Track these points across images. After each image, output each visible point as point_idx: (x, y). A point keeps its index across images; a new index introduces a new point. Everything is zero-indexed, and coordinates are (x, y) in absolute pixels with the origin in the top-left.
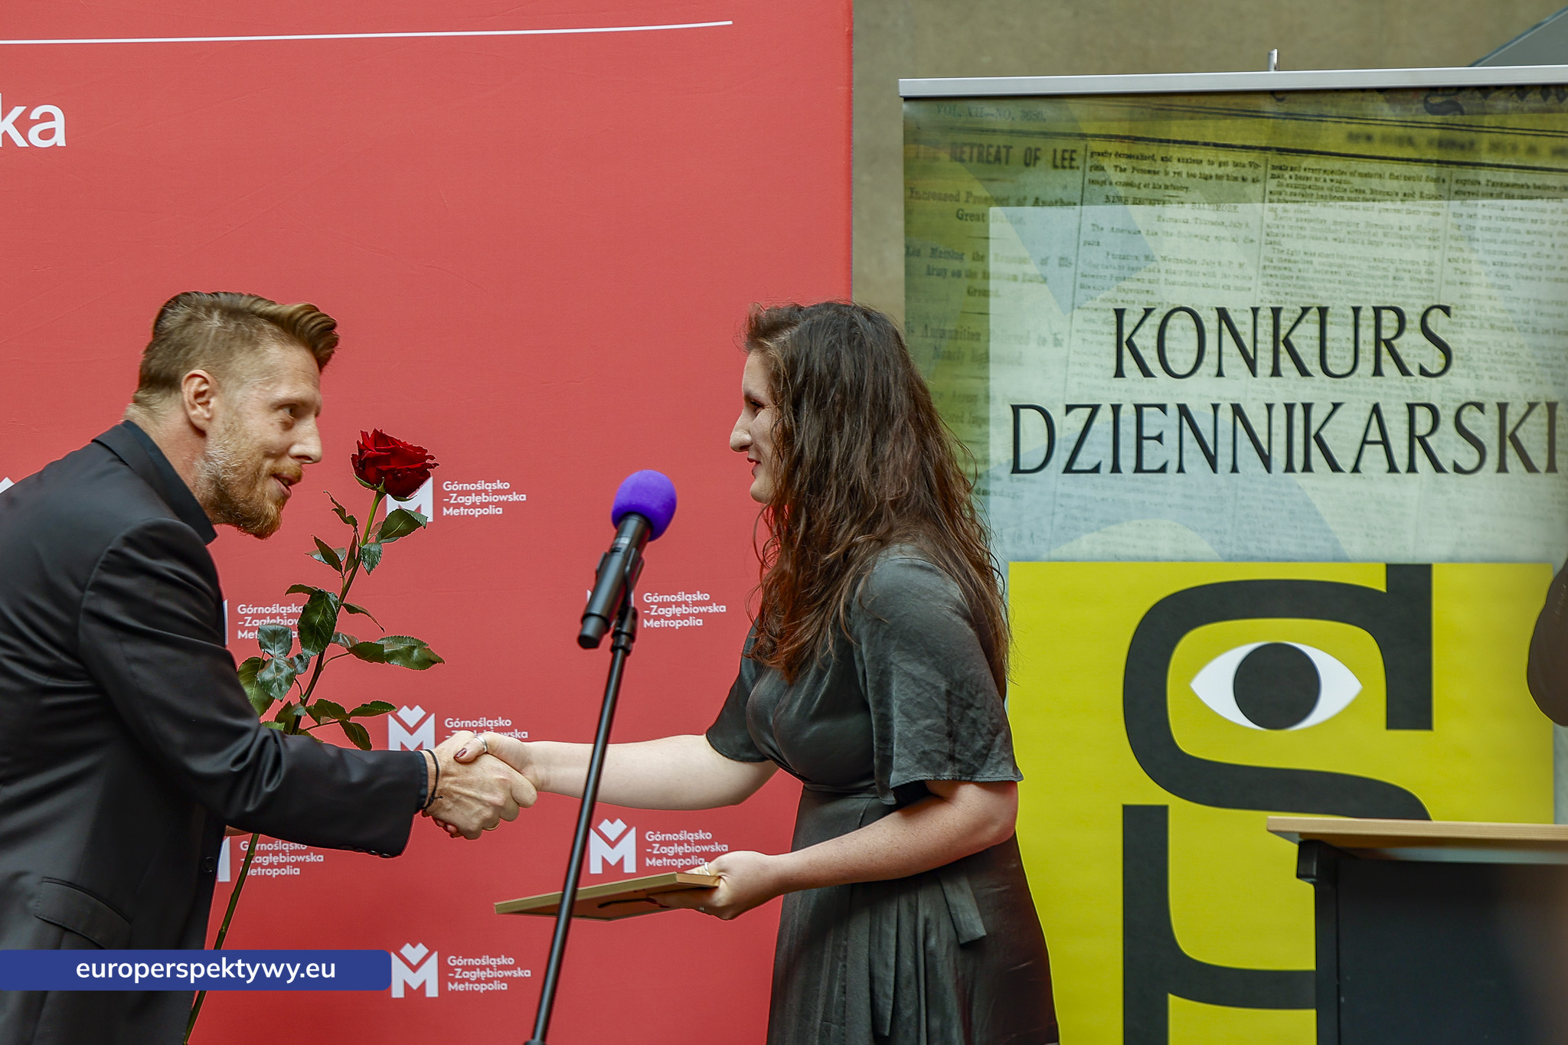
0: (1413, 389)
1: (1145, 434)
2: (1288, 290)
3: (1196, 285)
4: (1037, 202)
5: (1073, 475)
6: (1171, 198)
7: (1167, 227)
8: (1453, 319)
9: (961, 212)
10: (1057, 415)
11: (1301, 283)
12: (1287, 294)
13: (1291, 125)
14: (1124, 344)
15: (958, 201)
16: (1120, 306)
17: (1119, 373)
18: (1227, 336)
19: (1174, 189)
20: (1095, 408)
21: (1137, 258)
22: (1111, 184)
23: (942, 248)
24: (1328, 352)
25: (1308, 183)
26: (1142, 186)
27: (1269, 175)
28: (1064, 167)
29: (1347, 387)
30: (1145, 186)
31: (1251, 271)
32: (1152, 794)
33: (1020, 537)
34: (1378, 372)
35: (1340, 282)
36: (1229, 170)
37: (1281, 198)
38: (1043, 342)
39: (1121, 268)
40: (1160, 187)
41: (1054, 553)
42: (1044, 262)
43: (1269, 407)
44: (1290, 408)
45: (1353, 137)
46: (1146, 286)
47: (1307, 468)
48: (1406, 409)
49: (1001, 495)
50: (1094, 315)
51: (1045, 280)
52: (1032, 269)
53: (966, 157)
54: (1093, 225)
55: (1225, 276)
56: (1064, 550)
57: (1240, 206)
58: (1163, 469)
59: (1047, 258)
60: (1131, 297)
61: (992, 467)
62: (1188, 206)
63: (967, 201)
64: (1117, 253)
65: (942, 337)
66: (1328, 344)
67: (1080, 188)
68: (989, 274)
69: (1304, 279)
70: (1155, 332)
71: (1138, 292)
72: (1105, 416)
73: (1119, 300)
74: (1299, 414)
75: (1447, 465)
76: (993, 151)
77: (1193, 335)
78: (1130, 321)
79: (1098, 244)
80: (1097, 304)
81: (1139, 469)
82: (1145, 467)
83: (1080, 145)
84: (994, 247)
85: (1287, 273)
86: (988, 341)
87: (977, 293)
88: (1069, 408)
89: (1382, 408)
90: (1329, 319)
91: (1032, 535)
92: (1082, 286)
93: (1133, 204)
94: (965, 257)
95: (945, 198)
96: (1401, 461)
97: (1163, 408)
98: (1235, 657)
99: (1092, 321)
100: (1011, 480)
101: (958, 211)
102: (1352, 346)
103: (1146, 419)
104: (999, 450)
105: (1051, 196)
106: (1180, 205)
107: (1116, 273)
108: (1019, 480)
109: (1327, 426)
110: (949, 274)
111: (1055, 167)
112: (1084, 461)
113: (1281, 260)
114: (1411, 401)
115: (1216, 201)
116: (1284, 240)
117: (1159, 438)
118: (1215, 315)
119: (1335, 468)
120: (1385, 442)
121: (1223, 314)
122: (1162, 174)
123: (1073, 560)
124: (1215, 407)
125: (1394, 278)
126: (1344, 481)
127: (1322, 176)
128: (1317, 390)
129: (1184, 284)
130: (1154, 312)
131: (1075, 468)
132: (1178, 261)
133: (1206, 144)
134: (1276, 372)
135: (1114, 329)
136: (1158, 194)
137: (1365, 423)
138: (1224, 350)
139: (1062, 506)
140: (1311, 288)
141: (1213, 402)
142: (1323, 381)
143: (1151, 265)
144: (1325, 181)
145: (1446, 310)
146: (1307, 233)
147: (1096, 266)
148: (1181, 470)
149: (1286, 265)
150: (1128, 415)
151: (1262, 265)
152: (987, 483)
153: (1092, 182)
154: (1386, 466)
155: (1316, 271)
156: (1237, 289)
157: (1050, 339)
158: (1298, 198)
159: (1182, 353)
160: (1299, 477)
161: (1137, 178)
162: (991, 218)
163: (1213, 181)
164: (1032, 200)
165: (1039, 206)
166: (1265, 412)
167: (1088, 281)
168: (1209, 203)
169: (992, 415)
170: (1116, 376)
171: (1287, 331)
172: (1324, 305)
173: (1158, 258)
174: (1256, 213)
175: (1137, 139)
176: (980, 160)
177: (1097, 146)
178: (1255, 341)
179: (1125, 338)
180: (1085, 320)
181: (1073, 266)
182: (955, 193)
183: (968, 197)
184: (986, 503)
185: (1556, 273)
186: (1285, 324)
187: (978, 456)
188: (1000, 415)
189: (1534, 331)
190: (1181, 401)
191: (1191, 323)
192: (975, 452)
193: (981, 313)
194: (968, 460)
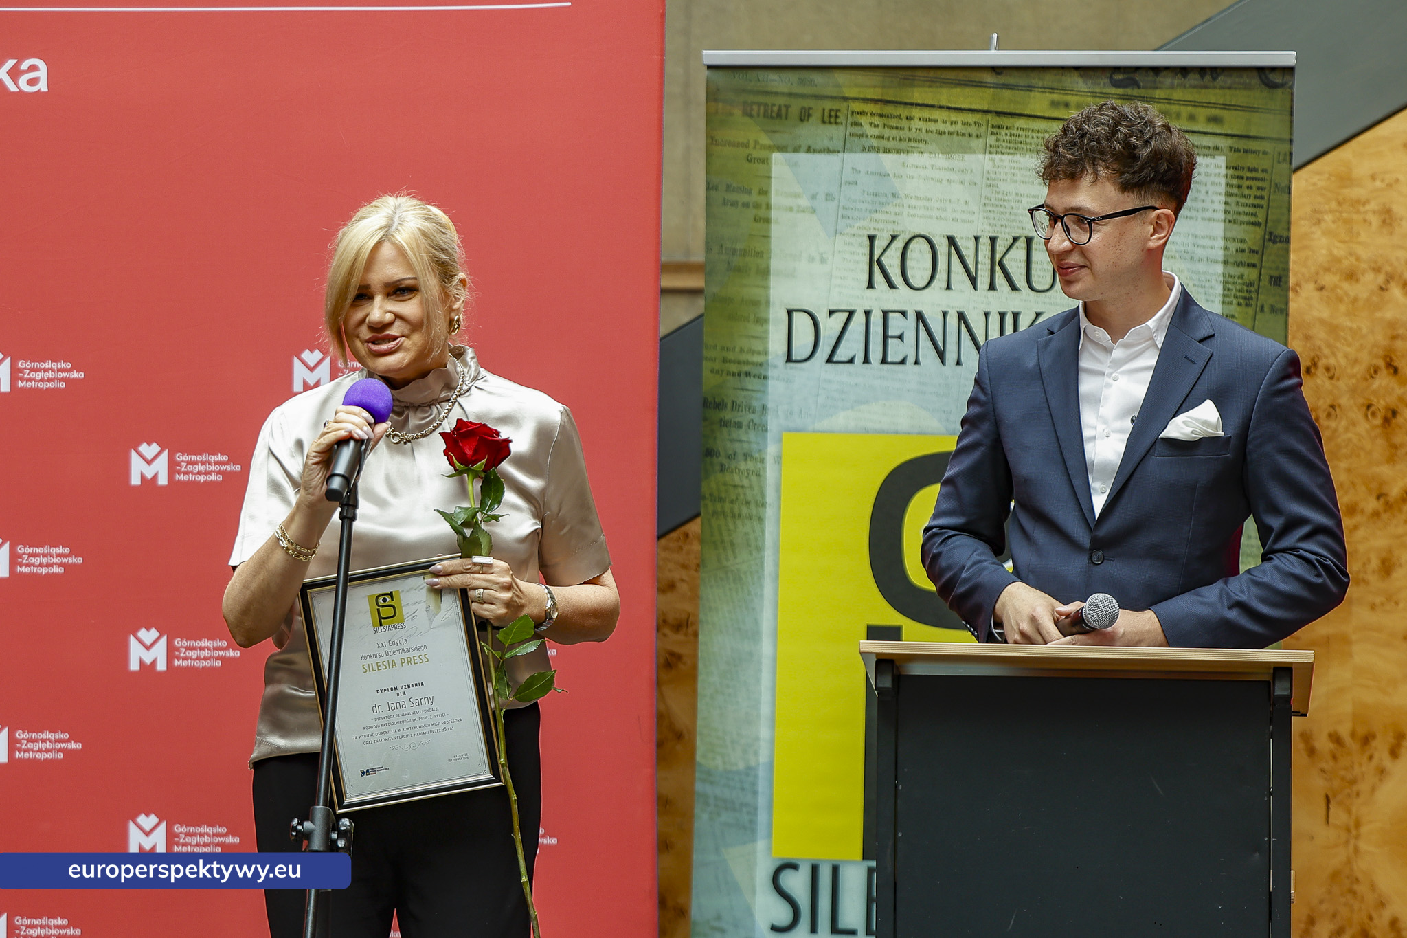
1: (891, 332)
2: (1003, 223)
3: (931, 217)
4: (809, 150)
5: (833, 364)
6: (914, 150)
7: (910, 171)
9: (750, 156)
10: (822, 317)
11: (1013, 217)
12: (1002, 226)
13: (1007, 93)
14: (875, 262)
15: (747, 147)
16: (872, 233)
17: (870, 285)
18: (955, 258)
19: (916, 141)
20: (851, 313)
21: (886, 195)
22: (867, 136)
23: (734, 185)
24: (1033, 272)
25: (1020, 139)
26: (891, 139)
27: (989, 132)
28: (830, 123)
29: (1047, 300)
30: (893, 139)
31: (974, 207)
32: (889, 616)
33: (792, 413)
36: (959, 127)
37: (999, 150)
38: (811, 259)
39: (873, 203)
40: (905, 140)
41: (818, 426)
42: (814, 197)
43: (987, 315)
44: (1002, 316)
45: (1054, 104)
46: (893, 218)
49: (778, 379)
50: (852, 240)
51: (814, 211)
52: (804, 202)
53: (754, 113)
54: (853, 169)
55: (954, 211)
56: (825, 424)
57: (967, 156)
58: (903, 362)
59: (817, 194)
60: (881, 225)
61: (771, 357)
62: (926, 155)
63: (755, 148)
64: (871, 191)
65: (733, 254)
66: (1033, 266)
67: (843, 140)
68: (771, 205)
69: (1015, 215)
70: (899, 254)
71: (886, 222)
72: (859, 319)
73: (872, 228)
74: (1009, 320)
76: (775, 109)
77: (929, 256)
78: (880, 244)
79: (856, 184)
80: (854, 231)
81: (884, 361)
82: (889, 360)
83: (842, 106)
84: (775, 185)
85: (1002, 210)
86: (769, 258)
87: (762, 221)
88: (831, 313)
90: (1034, 246)
91: (801, 411)
92: (843, 217)
93: (884, 152)
94: (752, 192)
95: (738, 145)
97: (904, 313)
99: (850, 244)
100: (786, 368)
101: (748, 156)
103: (890, 322)
104: (776, 345)
105: (819, 146)
106: (920, 154)
107: (870, 207)
108: (791, 368)
110: (740, 204)
111: (824, 122)
112: (842, 354)
113: (998, 199)
115: (948, 152)
116: (1000, 184)
117: (901, 337)
118: (946, 241)
121: (952, 241)
122: (906, 130)
123: (833, 432)
124: (945, 314)
127: (1030, 134)
128: (1024, 302)
129: (922, 216)
130: (899, 238)
131: (835, 359)
132: (917, 198)
133: (941, 107)
134: (992, 287)
135: (867, 251)
136: (903, 145)
138: (952, 268)
139: (824, 389)
140: (1020, 222)
141: (943, 310)
142: (1029, 295)
143: (897, 201)
144: (1033, 137)
146: (1018, 178)
147: (854, 201)
148: (917, 362)
149: (1002, 203)
150: (876, 318)
151: (983, 202)
152: (767, 370)
153: (852, 135)
156: (963, 221)
157: (818, 258)
158: (1011, 151)
159: (919, 273)
161: (887, 132)
162: (773, 162)
163: (946, 137)
164: (804, 148)
165: (810, 152)
166: (983, 319)
167: (846, 213)
168: (942, 153)
169: (771, 316)
170: (868, 287)
171: (1002, 255)
173: (902, 195)
174: (979, 161)
175: (887, 102)
176: (765, 116)
177: (856, 106)
178: (977, 263)
179: (876, 258)
180: (845, 244)
181: (837, 201)
182: (745, 141)
183: (755, 145)
184: (765, 386)
185: (1209, 214)
186: (1000, 249)
187: (761, 349)
188: (777, 316)
189: (1192, 259)
190: (918, 309)
191: (927, 247)
192: (756, 345)
193: (764, 236)
194: (752, 352)
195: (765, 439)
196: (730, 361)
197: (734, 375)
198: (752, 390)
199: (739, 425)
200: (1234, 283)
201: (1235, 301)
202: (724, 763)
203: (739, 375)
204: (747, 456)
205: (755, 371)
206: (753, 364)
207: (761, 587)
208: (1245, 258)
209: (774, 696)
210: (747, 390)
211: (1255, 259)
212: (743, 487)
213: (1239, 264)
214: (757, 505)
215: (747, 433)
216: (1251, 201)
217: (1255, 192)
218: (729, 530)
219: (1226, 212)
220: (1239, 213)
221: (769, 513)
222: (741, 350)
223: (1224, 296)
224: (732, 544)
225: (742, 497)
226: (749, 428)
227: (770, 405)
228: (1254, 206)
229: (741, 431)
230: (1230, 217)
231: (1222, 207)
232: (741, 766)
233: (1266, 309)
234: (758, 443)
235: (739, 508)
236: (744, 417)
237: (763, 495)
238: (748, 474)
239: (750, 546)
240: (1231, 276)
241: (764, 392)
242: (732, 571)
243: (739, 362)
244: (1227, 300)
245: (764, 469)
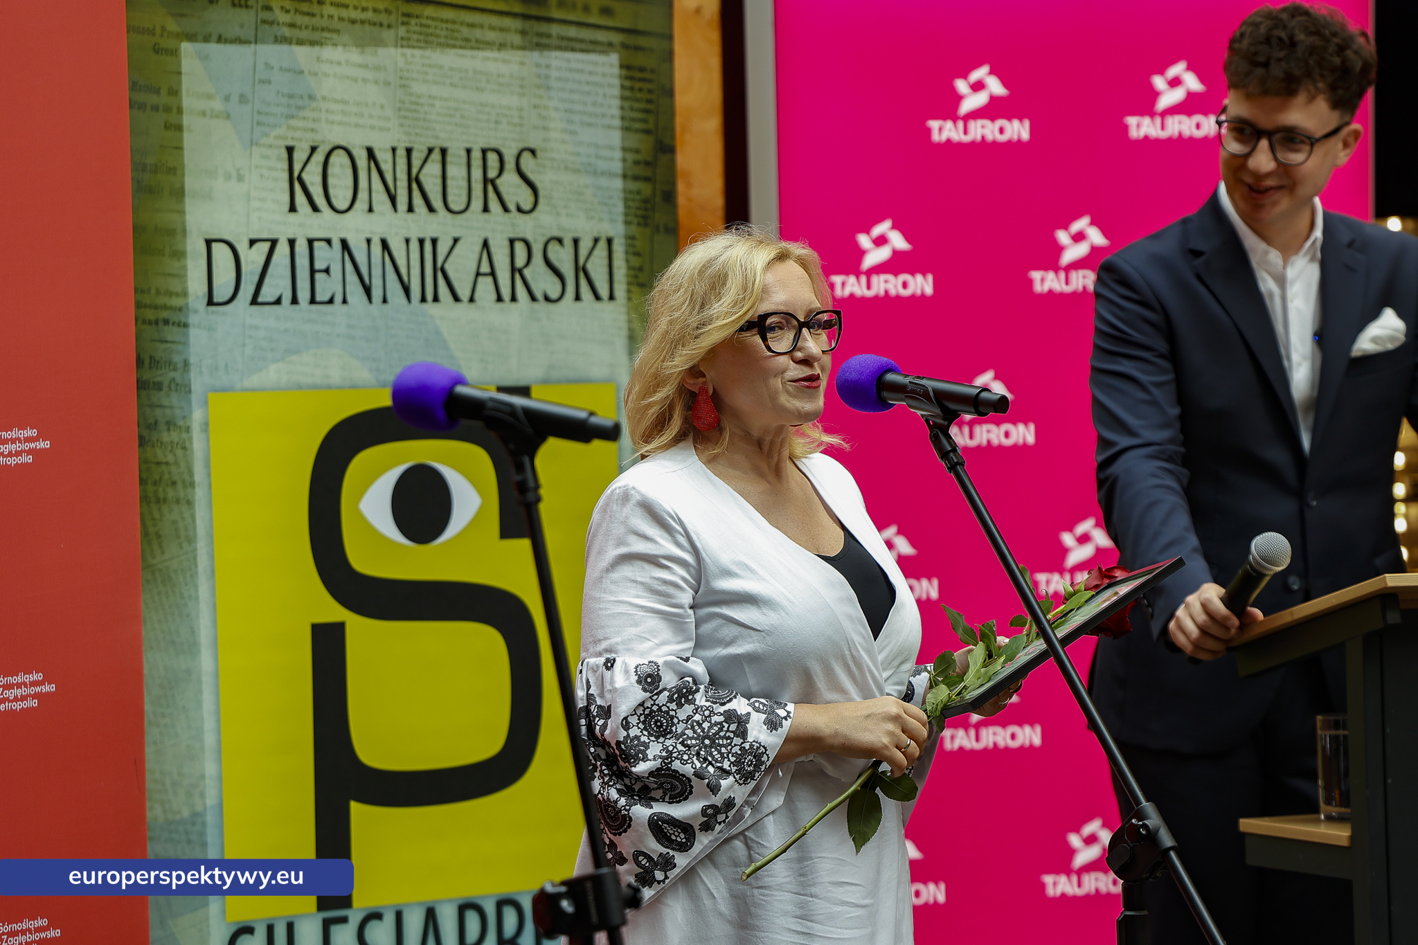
0: (513, 225)
1: (319, 265)
2: (417, 131)
3: (349, 124)
4: (220, 40)
5: (259, 307)
6: (327, 41)
7: (325, 68)
8: (539, 161)
9: (157, 46)
10: (242, 248)
11: (427, 124)
12: (417, 134)
14: (295, 180)
15: (154, 35)
16: (290, 143)
17: (293, 209)
18: (375, 174)
19: (329, 31)
20: (274, 243)
21: (302, 97)
22: (278, 24)
23: (141, 82)
24: (450, 190)
25: (429, 31)
26: (303, 27)
27: (400, 22)
28: (240, 6)
29: (464, 223)
30: (305, 28)
31: (389, 112)
32: (333, 612)
33: (216, 368)
34: (486, 209)
35: (456, 125)
36: (370, 15)
37: (410, 43)
38: (228, 177)
39: (289, 106)
40: (318, 29)
41: (247, 383)
42: (227, 98)
43: (407, 241)
44: (421, 242)
46: (310, 125)
47: (436, 299)
48: (507, 243)
49: (199, 326)
50: (268, 152)
51: (228, 117)
52: (217, 105)
54: (266, 63)
56: (255, 380)
57: (380, 51)
58: (331, 301)
59: (230, 95)
60: (298, 134)
61: (191, 299)
62: (340, 48)
63: (162, 36)
64: (286, 91)
65: (143, 171)
66: (449, 182)
67: (254, 27)
68: (182, 109)
69: (429, 121)
70: (320, 169)
71: (305, 130)
72: (282, 250)
73: (291, 137)
74: (428, 247)
75: (539, 295)
77: (349, 172)
78: (299, 157)
79: (270, 82)
80: (270, 140)
81: (313, 301)
82: (318, 298)
84: (186, 83)
85: (416, 115)
86: (183, 175)
87: (173, 128)
88: (252, 242)
89: (491, 243)
90: (449, 159)
91: (226, 366)
92: (258, 124)
93: (297, 44)
94: (161, 90)
95: (144, 31)
96: (506, 293)
97: (329, 241)
98: (391, 477)
99: (267, 157)
100: (207, 312)
101: (154, 46)
102: (465, 184)
103: (317, 253)
104: (196, 285)
105: (230, 34)
106: (334, 47)
107: (285, 111)
108: (213, 313)
109: (451, 259)
110: (148, 107)
111: (234, 5)
112: (267, 294)
113: (412, 103)
114: (512, 236)
115: (361, 44)
116: (413, 84)
117: (327, 271)
118: (364, 154)
119: (456, 298)
120: (493, 273)
121: (371, 153)
122: (318, 17)
123: (263, 390)
124: (369, 241)
125: (496, 122)
126: (463, 309)
127: (439, 24)
128: (439, 226)
129: (341, 123)
130: (319, 149)
131: (260, 299)
132: (335, 101)
134: (410, 209)
135: (285, 165)
136: (316, 36)
137: (476, 256)
138: (374, 186)
139: (250, 337)
140: (433, 129)
141: (367, 237)
142: (445, 217)
143: (314, 105)
144: (442, 29)
145: (533, 152)
146: (430, 78)
147: (269, 104)
148: (345, 301)
149: (415, 107)
150: (302, 247)
151: (397, 106)
152: (187, 316)
153: (263, 21)
154: (494, 296)
155: (438, 114)
157: (234, 174)
158: (422, 45)
159: (341, 192)
160: (430, 307)
161: (299, 19)
162: (183, 54)
163: (358, 26)
164: (215, 37)
165: (222, 42)
166: (404, 246)
167: (261, 119)
168: (355, 46)
169: (189, 249)
170: (290, 211)
171: (418, 170)
172: (445, 145)
173: (319, 98)
174: (391, 57)
178: (395, 179)
179: (296, 174)
180: (262, 157)
181: (251, 104)
182: (152, 27)
183: (162, 33)
184: (187, 335)
185: (607, 121)
186: (416, 163)
187: (179, 289)
188: (195, 246)
189: (595, 173)
190: (343, 236)
191: (347, 161)
192: (175, 285)
193: (177, 148)
194: (170, 294)
195: (189, 402)
196: (146, 306)
197: (150, 323)
198: (173, 342)
199: (159, 386)
200: (633, 200)
201: (635, 221)
202: (165, 812)
203: (157, 323)
204: (170, 424)
205: (174, 317)
206: (171, 308)
207: (196, 587)
208: (639, 171)
209: (218, 721)
210: (167, 342)
211: (647, 172)
212: (167, 464)
213: (636, 178)
214: (185, 487)
215: (168, 396)
216: (642, 106)
217: (644, 96)
218: (153, 519)
219: (623, 118)
220: (633, 120)
221: (199, 493)
222: (158, 292)
223: (626, 215)
224: (159, 537)
225: (166, 476)
226: (170, 389)
227: (192, 360)
228: (646, 111)
229: (162, 394)
230: (627, 124)
231: (617, 112)
232: (186, 813)
233: (661, 229)
234: (182, 408)
235: (164, 490)
236: (165, 376)
237: (191, 472)
238: (172, 447)
239: (179, 537)
240: (630, 192)
241: (186, 344)
242: (160, 570)
243: (156, 307)
244: (629, 218)
245: (190, 439)
